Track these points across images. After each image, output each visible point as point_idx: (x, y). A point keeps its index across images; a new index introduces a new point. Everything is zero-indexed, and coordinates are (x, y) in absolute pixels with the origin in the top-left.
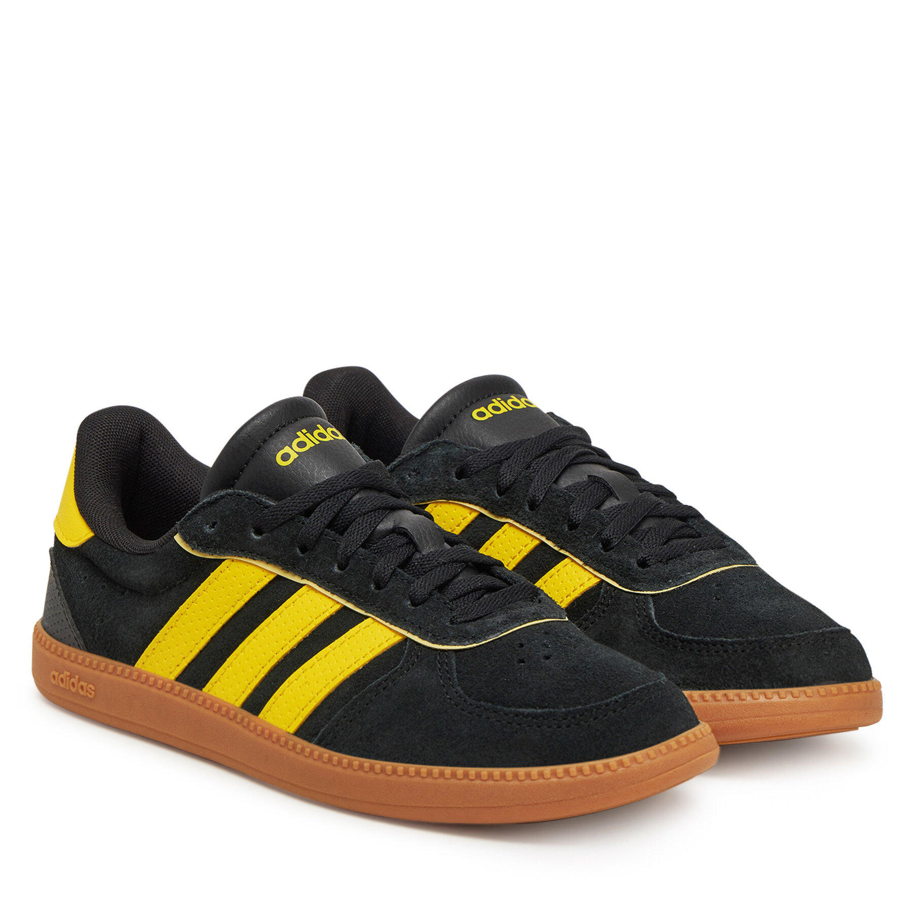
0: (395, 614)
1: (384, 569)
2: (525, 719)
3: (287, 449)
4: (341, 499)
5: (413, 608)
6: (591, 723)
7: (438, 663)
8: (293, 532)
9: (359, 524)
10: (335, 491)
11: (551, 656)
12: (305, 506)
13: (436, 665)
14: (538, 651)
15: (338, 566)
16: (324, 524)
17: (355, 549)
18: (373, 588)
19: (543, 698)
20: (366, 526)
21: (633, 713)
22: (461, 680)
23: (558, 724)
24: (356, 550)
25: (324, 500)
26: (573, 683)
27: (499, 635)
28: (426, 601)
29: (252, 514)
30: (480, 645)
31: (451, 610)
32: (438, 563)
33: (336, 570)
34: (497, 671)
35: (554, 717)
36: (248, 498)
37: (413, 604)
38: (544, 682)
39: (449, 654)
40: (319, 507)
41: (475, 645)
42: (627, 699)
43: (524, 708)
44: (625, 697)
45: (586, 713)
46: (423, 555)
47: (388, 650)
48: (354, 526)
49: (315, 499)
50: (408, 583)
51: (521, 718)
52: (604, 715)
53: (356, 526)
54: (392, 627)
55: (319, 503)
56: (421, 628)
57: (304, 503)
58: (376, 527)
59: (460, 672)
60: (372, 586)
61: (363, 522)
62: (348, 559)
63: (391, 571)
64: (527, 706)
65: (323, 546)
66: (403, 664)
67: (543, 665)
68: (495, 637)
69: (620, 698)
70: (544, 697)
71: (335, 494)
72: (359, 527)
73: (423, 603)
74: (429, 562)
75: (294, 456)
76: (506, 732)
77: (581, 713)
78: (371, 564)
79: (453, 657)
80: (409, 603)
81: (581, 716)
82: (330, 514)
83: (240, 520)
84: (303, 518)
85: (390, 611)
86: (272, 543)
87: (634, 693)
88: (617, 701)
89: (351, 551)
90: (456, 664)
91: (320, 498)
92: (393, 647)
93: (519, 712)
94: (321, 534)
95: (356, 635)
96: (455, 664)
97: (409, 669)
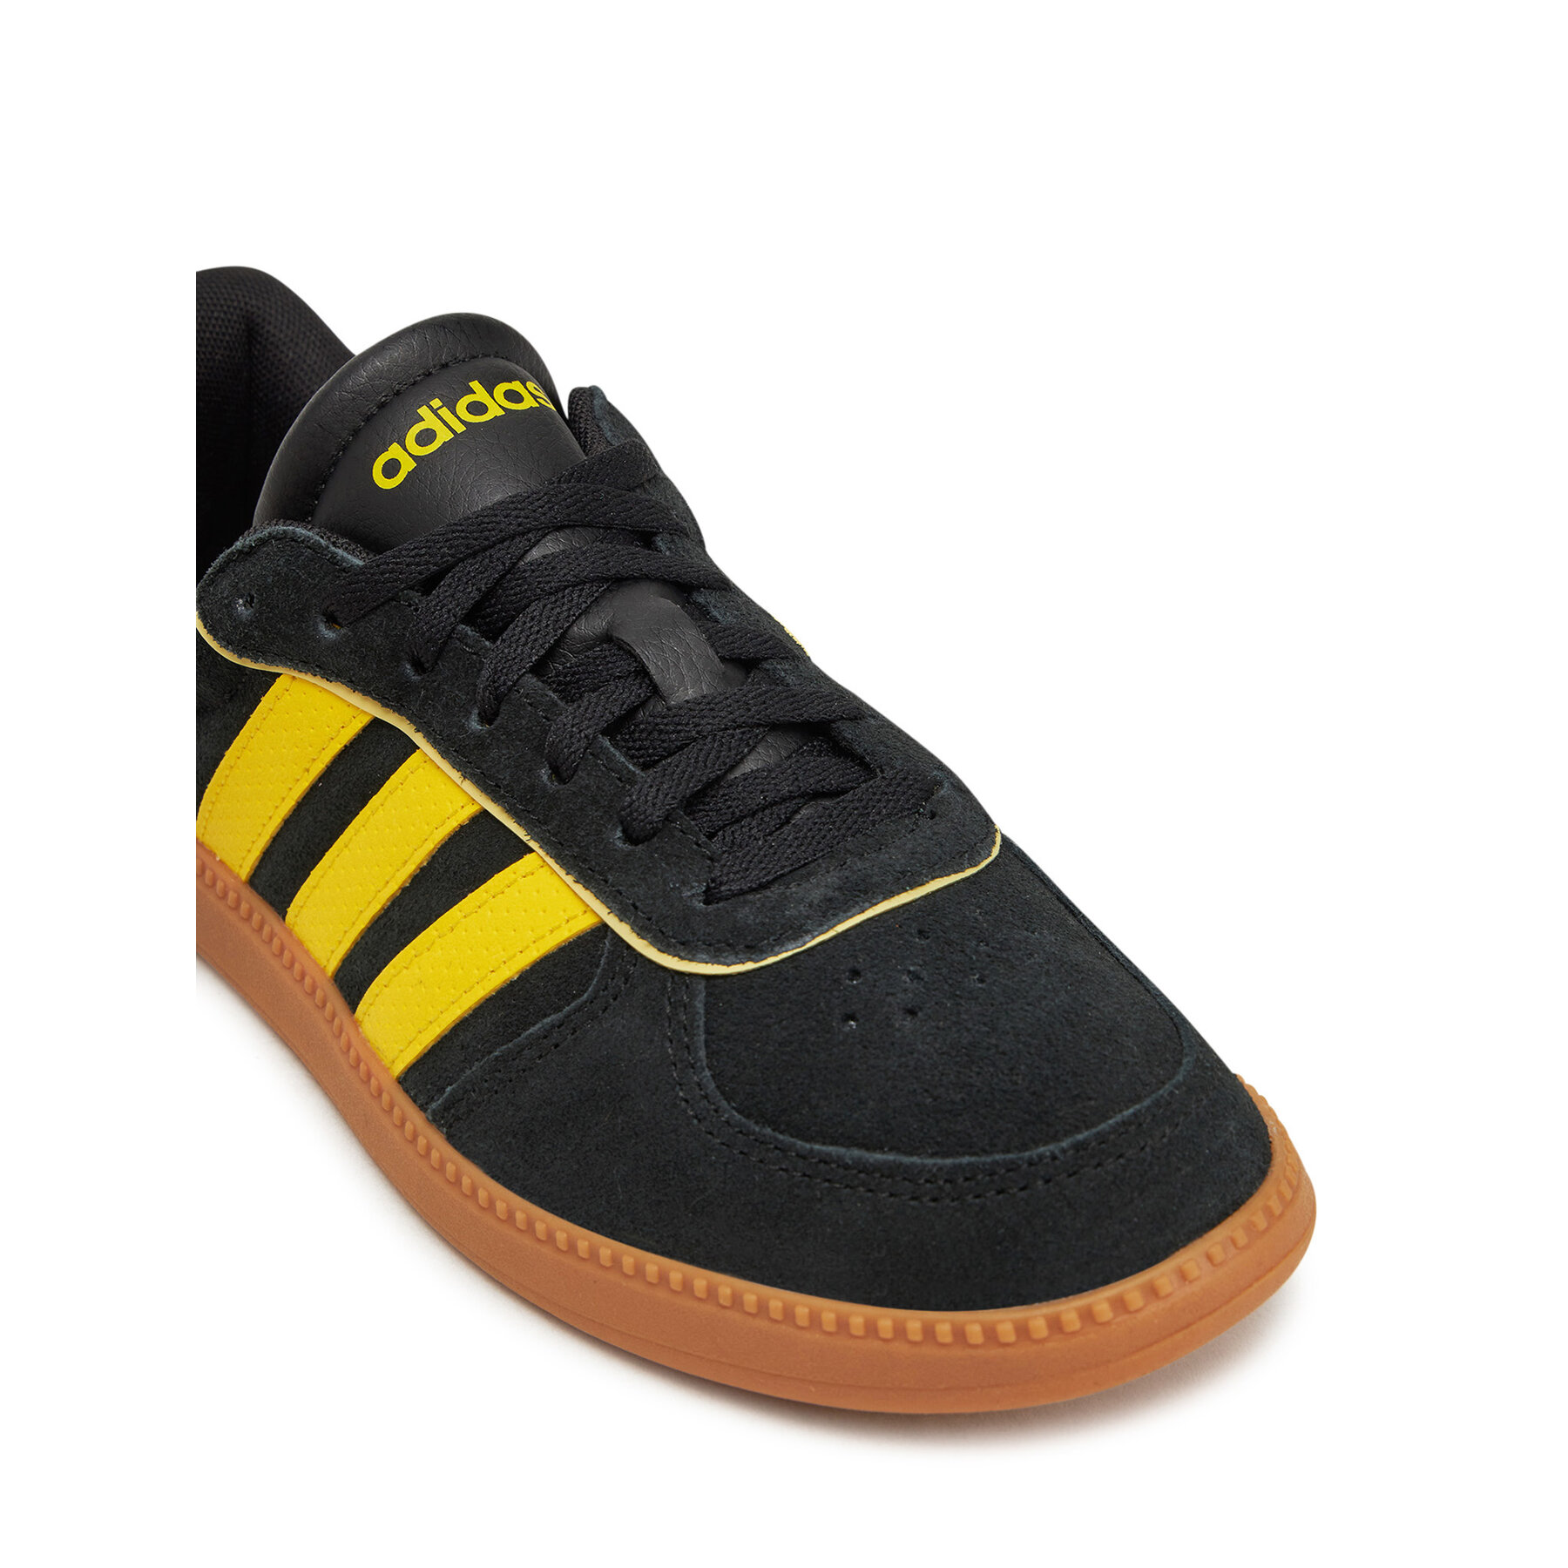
0: (585, 860)
1: (571, 737)
2: (841, 1171)
3: (394, 451)
4: (498, 559)
5: (627, 847)
6: (988, 1203)
7: (667, 1002)
8: (395, 628)
9: (532, 619)
10: (487, 543)
11: (921, 1009)
12: (420, 573)
13: (663, 1009)
14: (892, 991)
15: (479, 714)
16: (455, 616)
17: (515, 678)
18: (545, 778)
19: (887, 1127)
20: (548, 625)
21: (1093, 1189)
22: (713, 1053)
23: (914, 1192)
24: (518, 679)
25: (462, 560)
26: (960, 1096)
27: (807, 942)
28: (654, 835)
29: (316, 585)
30: (762, 968)
31: (711, 859)
32: (698, 732)
33: (475, 725)
34: (791, 1043)
35: (905, 1175)
36: (309, 548)
37: (629, 838)
38: (895, 1087)
39: (691, 982)
40: (450, 575)
41: (750, 966)
42: (1081, 1153)
43: (842, 1145)
44: (1078, 1147)
45: (980, 1177)
46: (669, 709)
47: (570, 942)
48: (520, 624)
49: (442, 558)
50: (619, 779)
51: (832, 1169)
52: (1021, 1186)
53: (525, 623)
54: (579, 888)
55: (448, 570)
56: (636, 908)
57: (418, 564)
58: (569, 627)
59: (713, 1034)
60: (544, 773)
61: (541, 615)
62: (499, 699)
63: (584, 744)
64: (850, 1142)
65: (453, 664)
66: (596, 992)
67: (898, 1035)
68: (799, 947)
69: (1064, 1151)
70: (889, 1124)
71: (485, 549)
72: (532, 627)
73: (649, 840)
74: (679, 728)
75: (408, 465)
76: (798, 1196)
77: (968, 1175)
78: (544, 718)
79: (700, 992)
80: (619, 834)
81: (967, 1179)
82: (470, 592)
83: (292, 596)
84: (416, 596)
85: (576, 850)
86: (356, 651)
87: (1102, 1138)
88: (1054, 1158)
89: (505, 684)
90: (706, 1010)
91: (452, 556)
92: (579, 938)
93: (829, 1154)
94: (449, 637)
95: (506, 890)
96: (702, 1011)
97: (606, 1008)
